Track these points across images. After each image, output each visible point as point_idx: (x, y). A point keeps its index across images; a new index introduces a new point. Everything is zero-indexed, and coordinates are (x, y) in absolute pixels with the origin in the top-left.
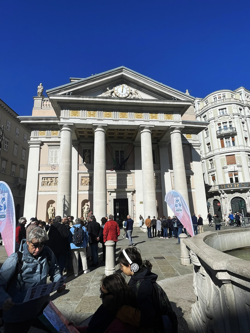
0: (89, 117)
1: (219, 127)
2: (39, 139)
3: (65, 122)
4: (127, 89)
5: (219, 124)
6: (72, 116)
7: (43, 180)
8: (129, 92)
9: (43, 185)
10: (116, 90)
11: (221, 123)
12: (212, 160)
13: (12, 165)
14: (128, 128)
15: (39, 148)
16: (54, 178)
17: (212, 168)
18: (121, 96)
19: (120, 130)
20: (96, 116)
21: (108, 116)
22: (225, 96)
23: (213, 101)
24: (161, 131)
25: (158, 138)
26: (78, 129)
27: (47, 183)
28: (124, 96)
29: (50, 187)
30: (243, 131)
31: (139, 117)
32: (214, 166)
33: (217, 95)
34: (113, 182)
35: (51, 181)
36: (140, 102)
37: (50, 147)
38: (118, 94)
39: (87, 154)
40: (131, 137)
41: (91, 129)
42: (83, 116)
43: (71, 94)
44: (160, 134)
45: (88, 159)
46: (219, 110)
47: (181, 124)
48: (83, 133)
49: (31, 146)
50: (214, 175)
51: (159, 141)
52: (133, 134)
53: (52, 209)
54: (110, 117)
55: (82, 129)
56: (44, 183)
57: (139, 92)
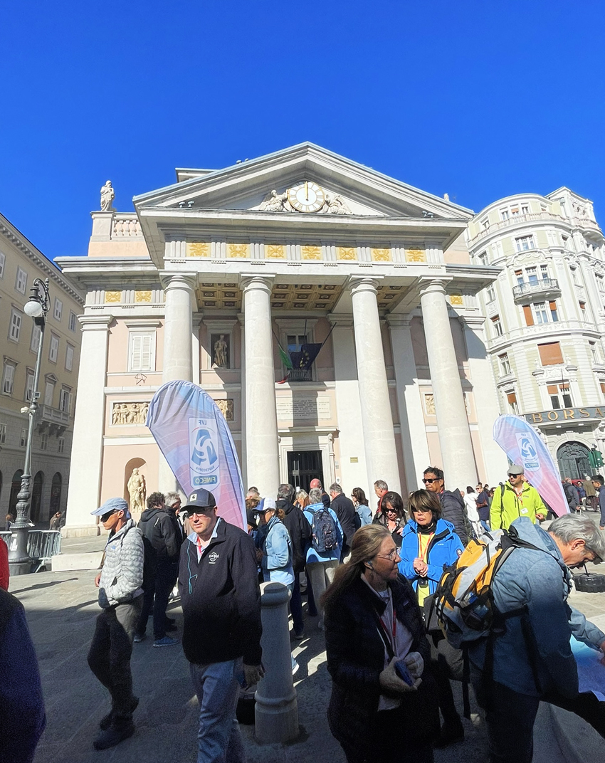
0: (232, 257)
1: (518, 279)
2: (106, 311)
3: (175, 269)
4: (318, 194)
5: (518, 272)
6: (192, 255)
7: (116, 409)
8: (322, 201)
9: (115, 421)
10: (292, 196)
11: (523, 268)
12: (505, 354)
13: (27, 375)
14: (322, 283)
15: (106, 332)
16: (142, 403)
17: (507, 375)
18: (303, 209)
19: (302, 288)
20: (248, 255)
21: (275, 254)
22: (526, 208)
23: (502, 219)
24: (397, 288)
25: (386, 304)
26: (203, 285)
27: (125, 416)
28: (312, 209)
29: (133, 425)
30: (574, 287)
31: (347, 256)
32: (512, 370)
33: (509, 207)
34: (285, 412)
35: (136, 412)
36: (350, 222)
37: (131, 329)
38: (298, 204)
39: (220, 346)
40: (325, 304)
41: (235, 285)
42: (218, 255)
43: (190, 206)
44: (394, 295)
45: (223, 357)
46: (517, 239)
47: (443, 272)
48: (213, 296)
49: (85, 327)
50: (513, 390)
51: (389, 313)
52: (329, 295)
53: (137, 480)
54: (280, 256)
55: (213, 285)
56: (118, 417)
57: (344, 199)
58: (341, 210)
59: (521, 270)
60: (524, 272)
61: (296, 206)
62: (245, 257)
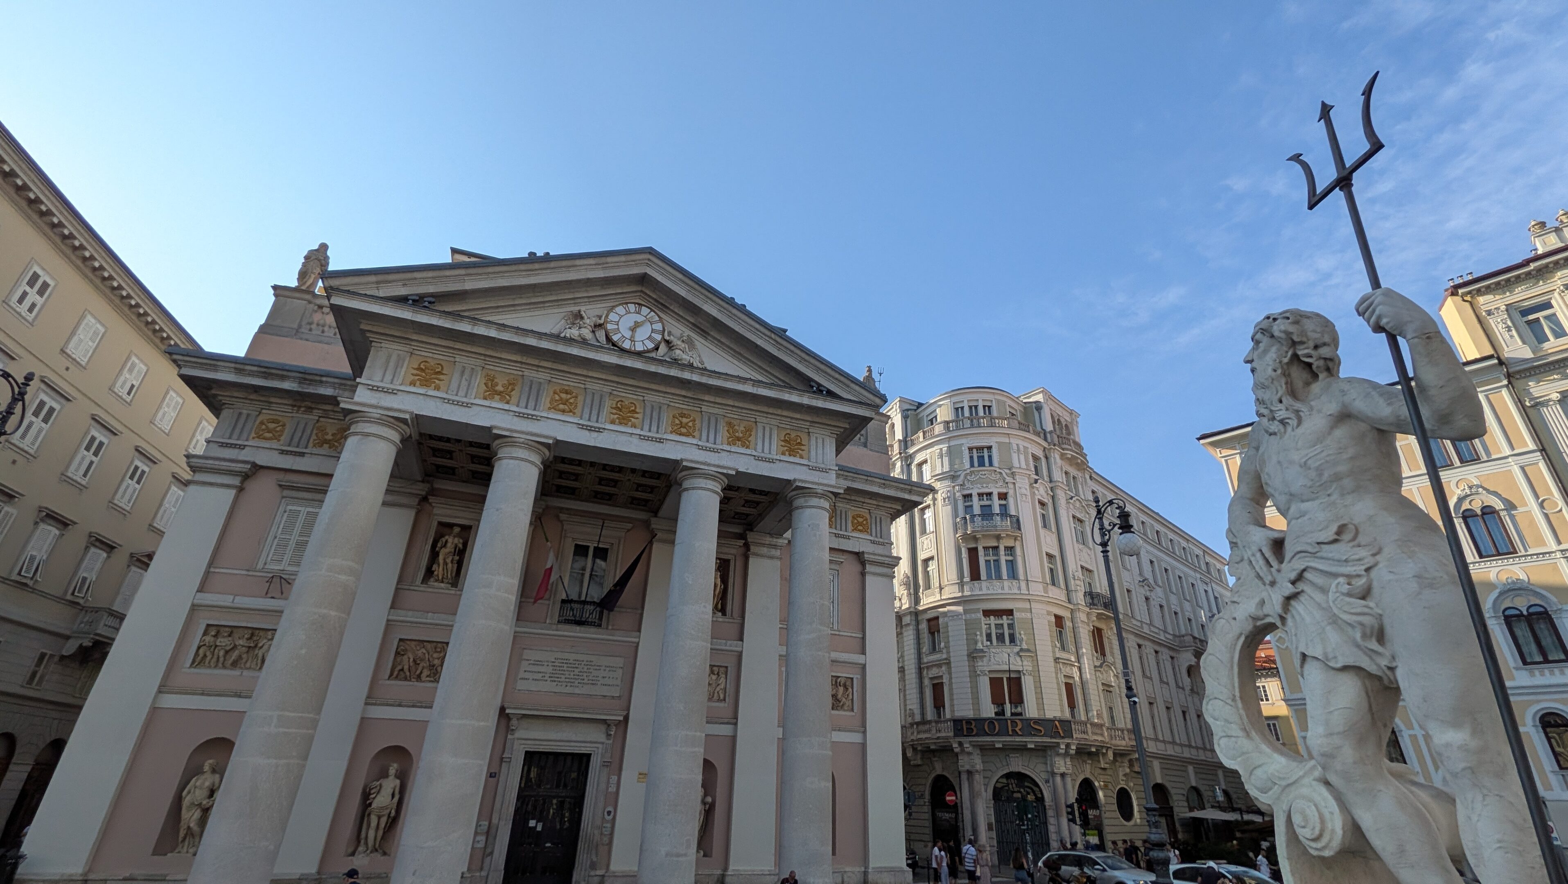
0: (485, 398)
1: (964, 507)
2: (247, 455)
3: (376, 403)
4: (654, 326)
5: (967, 497)
6: (413, 384)
8: (658, 337)
10: (611, 322)
11: (974, 493)
12: (936, 619)
13: (87, 550)
15: (233, 492)
17: (935, 652)
18: (627, 345)
20: (515, 401)
21: (561, 406)
23: (951, 418)
24: (761, 493)
25: (747, 515)
26: (431, 437)
27: (222, 653)
28: (639, 347)
29: (237, 672)
31: (683, 430)
32: (941, 644)
33: (965, 402)
34: (539, 676)
35: (249, 647)
36: (694, 379)
37: (286, 493)
38: (619, 335)
39: (449, 545)
40: (647, 501)
41: (483, 446)
42: (462, 393)
43: (425, 303)
44: (758, 503)
45: (450, 565)
46: (969, 449)
47: (832, 479)
48: (451, 458)
49: (196, 476)
50: (941, 677)
51: (751, 530)
52: (652, 488)
54: (571, 411)
55: (448, 440)
56: (208, 654)
57: (699, 341)
58: (685, 358)
59: (970, 495)
60: (975, 499)
61: (615, 338)
62: (508, 403)
